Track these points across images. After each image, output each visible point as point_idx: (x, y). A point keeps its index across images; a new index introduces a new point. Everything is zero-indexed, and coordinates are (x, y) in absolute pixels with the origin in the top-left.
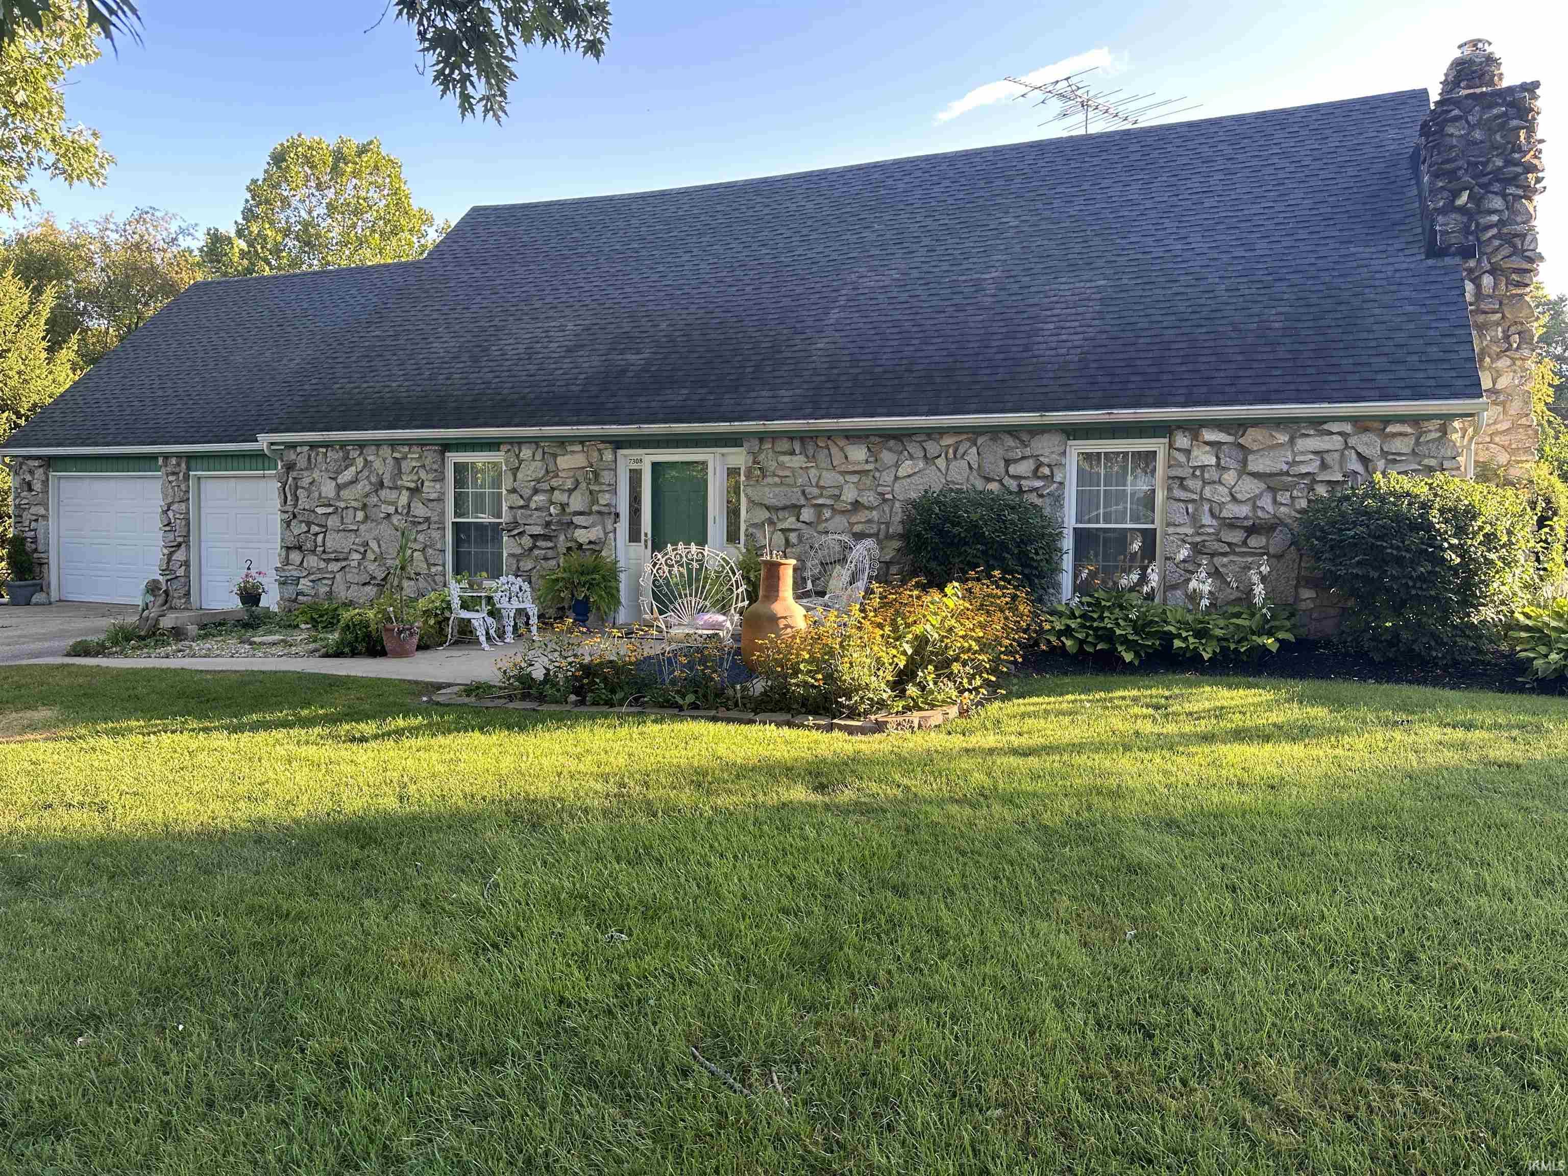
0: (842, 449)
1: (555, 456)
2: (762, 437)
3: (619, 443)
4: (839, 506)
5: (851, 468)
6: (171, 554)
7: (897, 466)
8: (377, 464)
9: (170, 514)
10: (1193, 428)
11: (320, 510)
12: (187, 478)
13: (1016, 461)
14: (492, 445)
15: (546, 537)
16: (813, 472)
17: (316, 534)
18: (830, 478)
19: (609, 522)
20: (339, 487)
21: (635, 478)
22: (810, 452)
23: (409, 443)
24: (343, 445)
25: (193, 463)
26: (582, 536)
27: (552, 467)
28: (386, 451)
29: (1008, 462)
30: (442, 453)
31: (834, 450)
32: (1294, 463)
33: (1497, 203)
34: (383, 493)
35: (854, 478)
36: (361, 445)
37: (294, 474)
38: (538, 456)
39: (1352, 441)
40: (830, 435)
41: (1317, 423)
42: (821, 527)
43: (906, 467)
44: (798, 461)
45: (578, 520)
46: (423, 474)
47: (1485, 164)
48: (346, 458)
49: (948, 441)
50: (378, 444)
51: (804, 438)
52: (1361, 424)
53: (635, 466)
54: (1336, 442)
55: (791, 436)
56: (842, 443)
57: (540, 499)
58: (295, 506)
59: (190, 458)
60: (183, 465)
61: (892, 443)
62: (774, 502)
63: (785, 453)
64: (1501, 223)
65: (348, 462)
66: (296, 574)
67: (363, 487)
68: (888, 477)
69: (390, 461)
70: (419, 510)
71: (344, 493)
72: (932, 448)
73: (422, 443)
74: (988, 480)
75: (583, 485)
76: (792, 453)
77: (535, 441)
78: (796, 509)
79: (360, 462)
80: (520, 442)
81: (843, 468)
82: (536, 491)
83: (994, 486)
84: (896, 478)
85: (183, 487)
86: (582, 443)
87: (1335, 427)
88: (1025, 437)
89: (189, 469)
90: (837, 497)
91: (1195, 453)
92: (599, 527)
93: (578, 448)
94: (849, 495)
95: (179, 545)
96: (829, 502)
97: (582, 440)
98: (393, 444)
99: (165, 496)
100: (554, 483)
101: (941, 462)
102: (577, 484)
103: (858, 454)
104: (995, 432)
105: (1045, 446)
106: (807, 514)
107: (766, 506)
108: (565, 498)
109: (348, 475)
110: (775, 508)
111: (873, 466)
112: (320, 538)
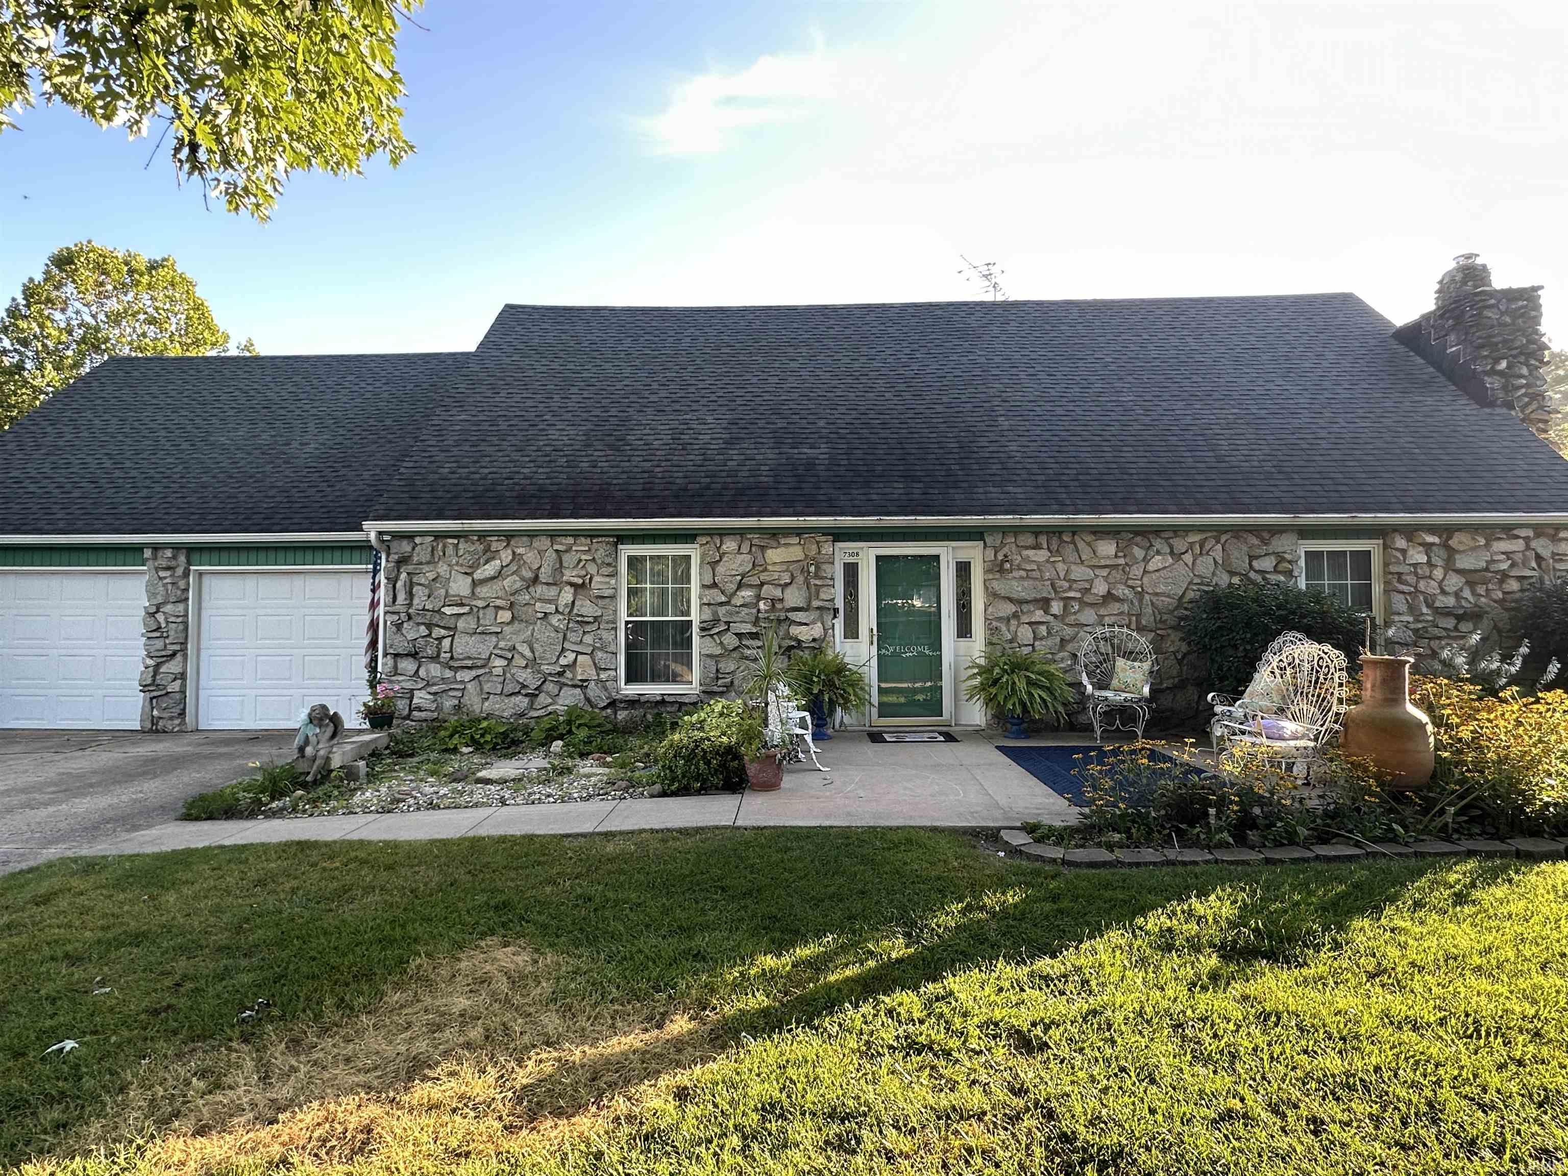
0: (1089, 544)
1: (763, 548)
2: (1005, 530)
4: (1088, 599)
5: (1103, 562)
6: (158, 666)
7: (1146, 560)
8: (531, 557)
9: (160, 617)
10: (1410, 532)
11: (448, 611)
12: (186, 574)
13: (1257, 557)
14: (687, 536)
15: (754, 636)
16: (1061, 567)
17: (440, 639)
18: (1079, 572)
19: (828, 617)
20: (475, 584)
21: (851, 571)
22: (1054, 547)
23: (576, 534)
24: (483, 535)
25: (195, 557)
26: (804, 633)
27: (760, 561)
28: (545, 542)
29: (1252, 558)
30: (616, 544)
31: (1081, 545)
32: (1493, 561)
34: (540, 590)
35: (1105, 572)
36: (509, 536)
37: (410, 568)
38: (745, 548)
39: (1533, 544)
40: (1075, 530)
42: (1071, 619)
43: (1156, 562)
44: (1041, 555)
45: (793, 616)
46: (592, 568)
48: (487, 550)
49: (1195, 538)
50: (532, 535)
52: (1539, 530)
53: (854, 560)
55: (1036, 531)
56: (1089, 538)
57: (747, 594)
58: (410, 605)
59: (192, 550)
60: (182, 559)
61: (1138, 539)
62: (1024, 595)
65: (490, 555)
67: (510, 582)
68: (1137, 571)
69: (551, 555)
72: (1180, 545)
73: (592, 534)
74: (1232, 574)
75: (800, 579)
76: (1037, 547)
77: (741, 533)
78: (1044, 604)
79: (506, 556)
82: (740, 586)
83: (1236, 580)
84: (1145, 572)
85: (182, 584)
86: (798, 535)
87: (1523, 533)
88: (1266, 535)
89: (189, 563)
90: (1087, 590)
91: (1411, 552)
92: (819, 624)
93: (795, 540)
94: (1101, 588)
95: (174, 655)
96: (1078, 595)
97: (798, 532)
99: (151, 595)
100: (764, 577)
101: (1188, 558)
103: (1107, 548)
104: (1237, 531)
105: (1283, 544)
106: (1056, 607)
107: (1010, 600)
108: (778, 593)
109: (489, 570)
110: (1020, 602)
111: (1122, 561)
112: (446, 643)
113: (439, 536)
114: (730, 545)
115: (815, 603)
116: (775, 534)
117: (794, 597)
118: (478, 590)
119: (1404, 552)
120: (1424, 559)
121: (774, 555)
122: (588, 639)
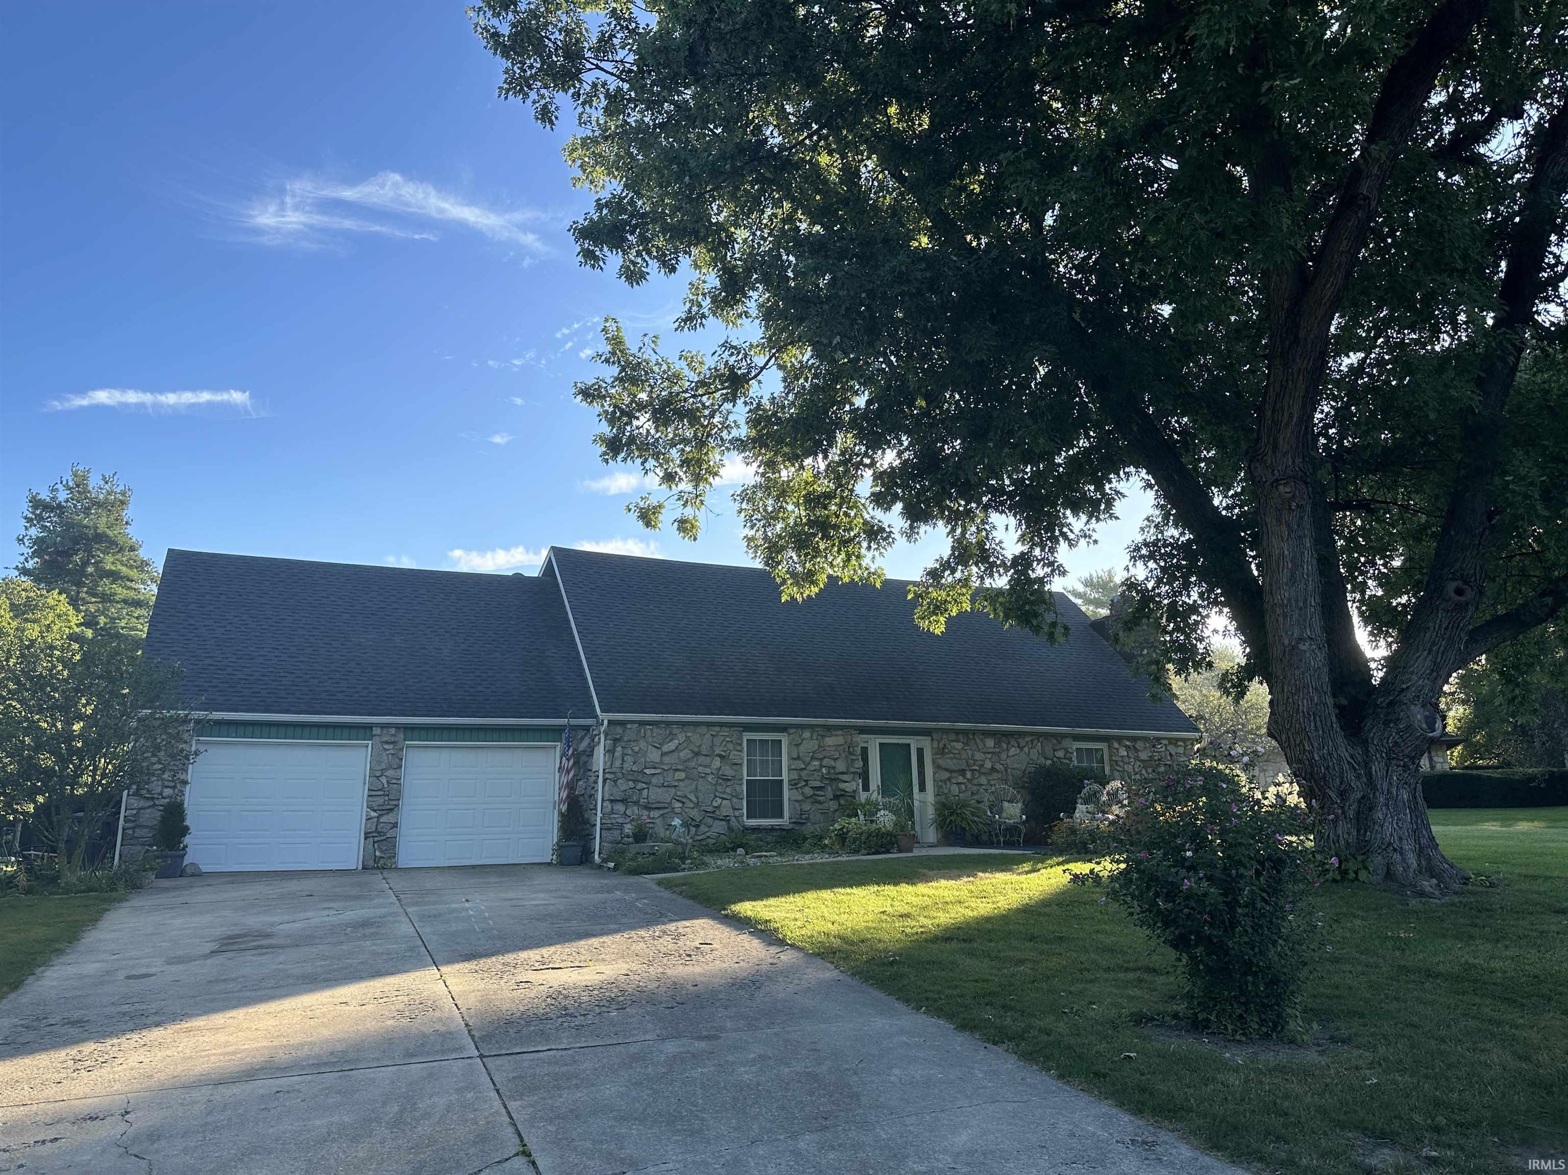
0: (981, 740)
1: (823, 736)
2: (944, 732)
4: (982, 770)
5: (987, 750)
6: (377, 818)
7: (1008, 750)
8: (696, 739)
11: (648, 771)
12: (403, 747)
13: (1057, 750)
14: (779, 728)
15: (820, 788)
16: (970, 752)
17: (641, 790)
18: (979, 756)
19: (858, 779)
20: (663, 754)
22: (966, 740)
23: (721, 725)
24: (668, 724)
25: (407, 733)
26: (846, 787)
27: (823, 744)
28: (702, 730)
29: (1054, 750)
30: (739, 732)
31: (978, 740)
34: (700, 759)
35: (989, 756)
36: (683, 724)
37: (623, 744)
38: (814, 737)
40: (974, 732)
42: (975, 782)
43: (1013, 751)
44: (959, 746)
45: (840, 777)
46: (730, 746)
48: (670, 733)
49: (1028, 739)
50: (697, 724)
51: (963, 733)
55: (957, 732)
56: (982, 737)
57: (815, 764)
58: (622, 768)
59: (408, 729)
60: (401, 736)
61: (1004, 738)
63: (953, 741)
65: (672, 736)
67: (684, 754)
68: (1004, 756)
69: (706, 737)
70: (728, 771)
71: (666, 759)
72: (1022, 742)
73: (727, 725)
74: (1046, 758)
75: (843, 755)
76: (957, 741)
77: (813, 727)
78: (962, 772)
79: (682, 737)
80: (803, 727)
81: (985, 750)
82: (813, 758)
84: (1008, 756)
88: (1059, 739)
89: (405, 739)
90: (982, 766)
91: (1120, 750)
92: (854, 782)
94: (988, 765)
95: (392, 809)
97: (841, 728)
98: (708, 725)
100: (825, 753)
101: (1026, 749)
102: (840, 755)
103: (990, 743)
104: (1047, 735)
105: (1066, 743)
106: (969, 775)
107: (947, 770)
108: (832, 763)
109: (672, 746)
110: (951, 771)
111: (997, 750)
113: (642, 723)
114: (807, 734)
115: (852, 770)
116: (829, 728)
117: (841, 766)
118: (664, 758)
119: (1117, 749)
120: (1126, 754)
121: (830, 741)
122: (728, 790)
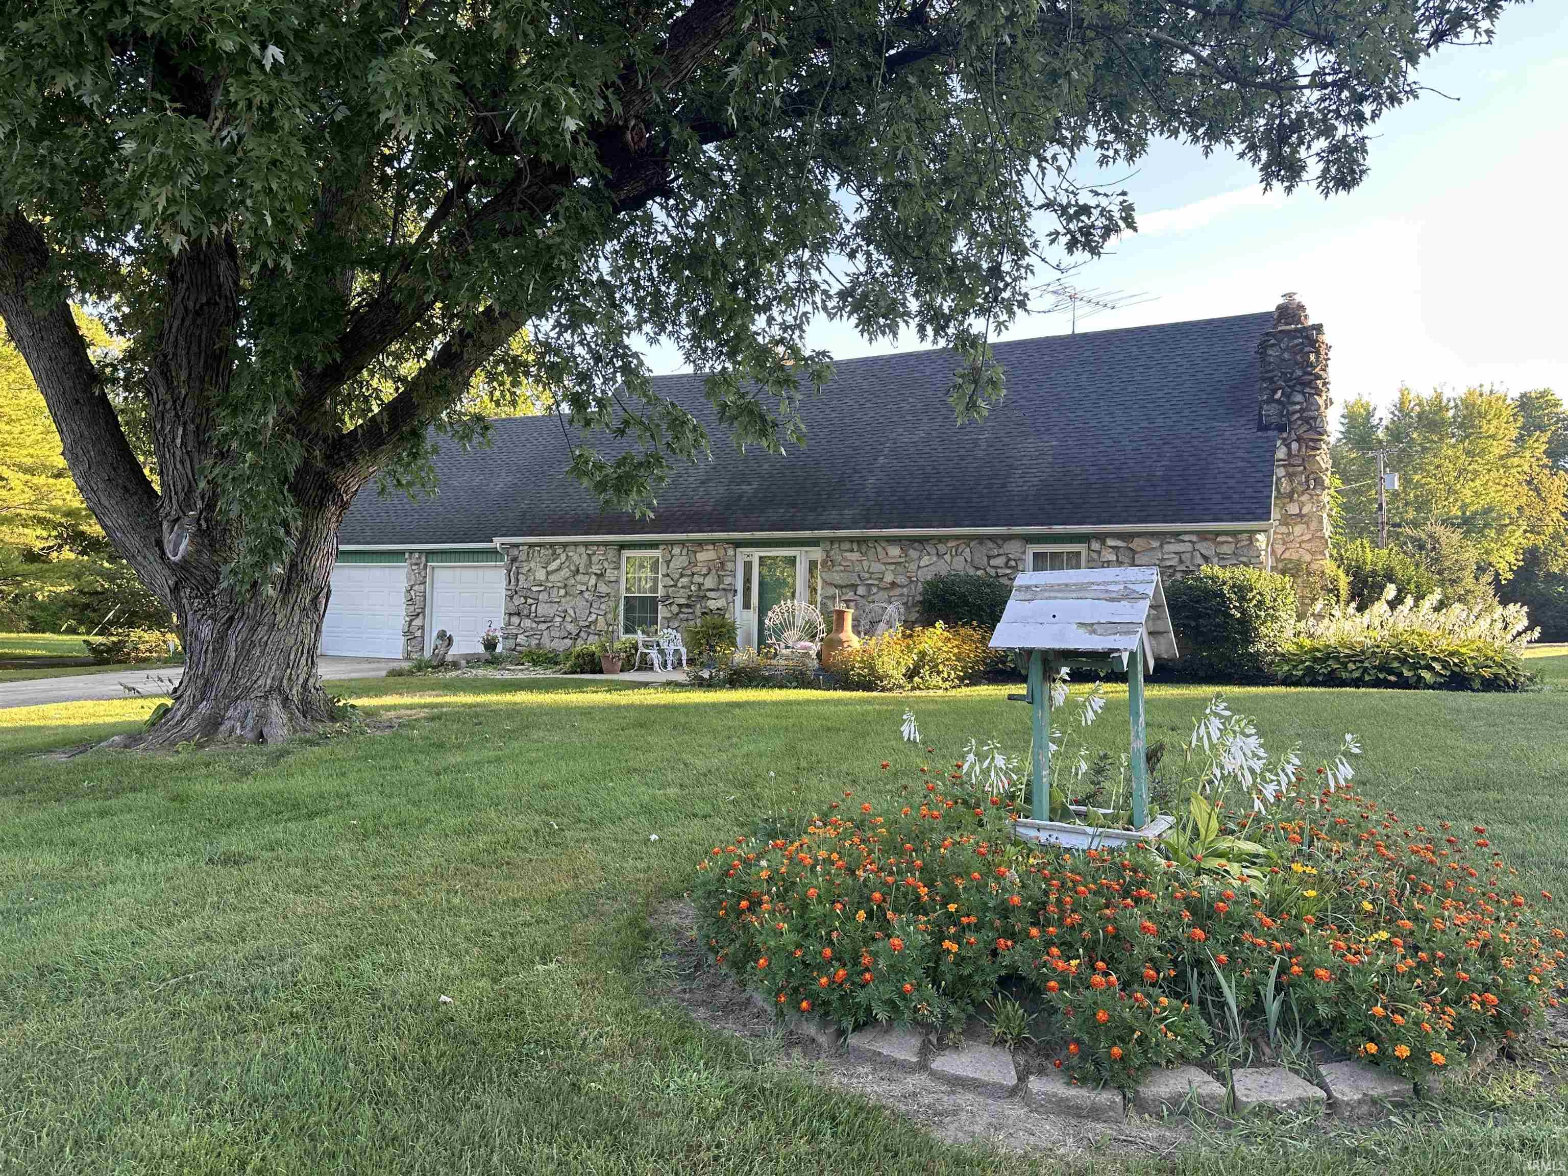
0: (884, 549)
1: (695, 552)
2: (832, 540)
3: (738, 544)
4: (882, 585)
5: (890, 561)
6: (411, 621)
7: (920, 559)
8: (576, 558)
9: (412, 592)
10: (1101, 537)
11: (534, 589)
12: (425, 567)
13: (994, 557)
14: (653, 545)
15: (688, 606)
16: (865, 563)
17: (531, 605)
18: (876, 567)
19: (730, 595)
20: (548, 573)
21: (748, 566)
22: (864, 551)
23: (598, 544)
24: (552, 545)
25: (430, 557)
26: (712, 605)
27: (693, 560)
28: (582, 549)
30: (619, 551)
31: (879, 549)
32: (1163, 559)
33: (1299, 398)
34: (578, 577)
35: (892, 567)
36: (565, 545)
37: (517, 564)
38: (684, 552)
39: (1197, 546)
40: (876, 539)
41: (1176, 534)
42: (871, 598)
44: (855, 556)
45: (709, 594)
46: (606, 565)
47: (1291, 374)
48: (554, 554)
49: (952, 544)
50: (576, 544)
51: (861, 541)
52: (1203, 536)
53: (748, 559)
54: (1188, 547)
55: (851, 540)
56: (884, 545)
57: (685, 580)
58: (517, 585)
59: (430, 554)
60: (423, 559)
61: (915, 545)
62: (840, 582)
63: (846, 551)
64: (1302, 410)
65: (555, 556)
66: (515, 631)
67: (565, 573)
68: (913, 567)
69: (585, 557)
70: (603, 588)
71: (551, 578)
72: (942, 548)
73: (606, 544)
74: (978, 569)
75: (714, 571)
76: (852, 551)
77: (682, 543)
78: (854, 587)
79: (563, 557)
80: (673, 543)
81: (885, 561)
82: (682, 576)
83: (979, 573)
84: (919, 567)
85: (423, 573)
86: (714, 544)
87: (1186, 538)
88: (1000, 542)
89: (427, 561)
90: (881, 579)
91: (1103, 553)
92: (724, 600)
93: (711, 547)
95: (418, 615)
96: (876, 582)
97: (713, 542)
98: (587, 545)
99: (409, 580)
100: (695, 570)
102: (710, 570)
104: (981, 539)
105: (1013, 548)
106: (861, 590)
107: (835, 585)
108: (701, 580)
109: (553, 566)
110: (840, 587)
112: (533, 607)
115: (721, 586)
117: (710, 582)
119: (1098, 553)
121: (702, 556)
122: (603, 607)
